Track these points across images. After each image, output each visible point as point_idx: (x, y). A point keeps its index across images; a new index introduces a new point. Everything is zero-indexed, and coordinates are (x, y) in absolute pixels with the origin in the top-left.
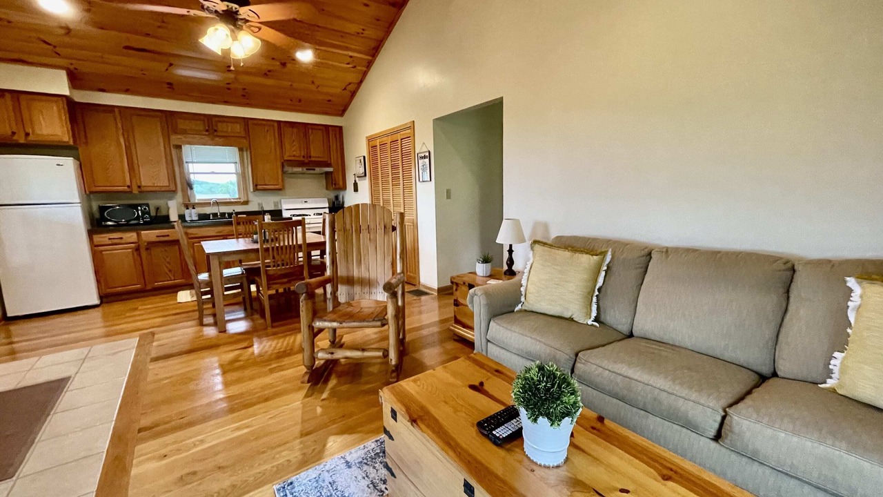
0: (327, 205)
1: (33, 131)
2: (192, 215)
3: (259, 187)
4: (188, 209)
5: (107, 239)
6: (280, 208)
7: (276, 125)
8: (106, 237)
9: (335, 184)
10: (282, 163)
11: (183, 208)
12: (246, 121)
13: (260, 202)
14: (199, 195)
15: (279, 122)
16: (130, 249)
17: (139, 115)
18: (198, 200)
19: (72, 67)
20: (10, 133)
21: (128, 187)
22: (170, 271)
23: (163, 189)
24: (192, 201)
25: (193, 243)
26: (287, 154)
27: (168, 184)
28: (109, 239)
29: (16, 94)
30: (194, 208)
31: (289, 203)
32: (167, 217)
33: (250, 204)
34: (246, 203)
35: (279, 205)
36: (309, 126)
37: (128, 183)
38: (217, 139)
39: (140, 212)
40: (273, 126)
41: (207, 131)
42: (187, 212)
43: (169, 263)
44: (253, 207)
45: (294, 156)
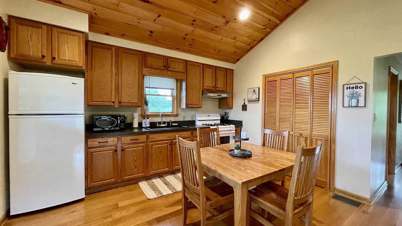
0: (219, 118)
1: (58, 56)
2: (146, 123)
3: (189, 106)
4: (144, 119)
5: (97, 143)
6: (194, 120)
7: (201, 66)
8: (96, 141)
9: (228, 105)
10: (203, 91)
11: (141, 119)
12: (186, 62)
13: (184, 115)
14: (151, 109)
15: (203, 65)
16: (112, 150)
17: (127, 53)
18: (150, 113)
19: (93, 12)
20: (40, 56)
21: (113, 102)
22: (135, 167)
23: (134, 105)
24: (147, 113)
25: (152, 146)
26: (206, 85)
27: (137, 102)
28: (99, 142)
29: (51, 27)
30: (148, 119)
31: (200, 116)
32: (132, 124)
33: (179, 116)
34: (177, 115)
35: (194, 118)
36: (218, 68)
37: (113, 100)
38: (169, 73)
39: (119, 121)
40: (200, 66)
41: (164, 66)
42: (144, 121)
43: (135, 161)
44: (180, 119)
45: (209, 86)
